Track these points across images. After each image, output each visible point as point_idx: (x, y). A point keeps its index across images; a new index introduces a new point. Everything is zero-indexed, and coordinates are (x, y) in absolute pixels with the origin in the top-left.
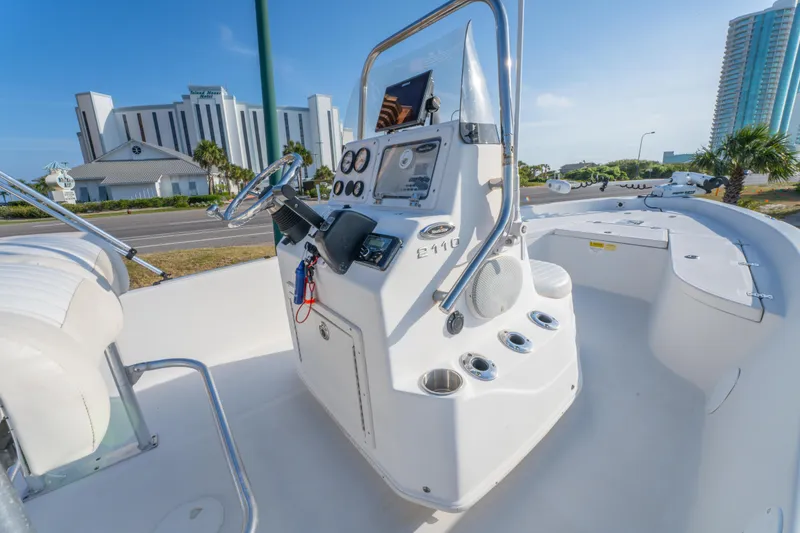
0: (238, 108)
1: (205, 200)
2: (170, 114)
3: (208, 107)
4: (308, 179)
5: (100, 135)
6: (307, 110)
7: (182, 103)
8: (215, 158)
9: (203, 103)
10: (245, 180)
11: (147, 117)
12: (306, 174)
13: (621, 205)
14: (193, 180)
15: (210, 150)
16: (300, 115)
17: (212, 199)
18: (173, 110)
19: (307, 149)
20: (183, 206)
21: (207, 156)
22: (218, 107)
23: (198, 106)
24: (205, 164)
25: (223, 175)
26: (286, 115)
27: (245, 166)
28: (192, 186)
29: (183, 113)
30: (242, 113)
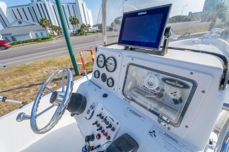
0: (51, 5)
1: (47, 39)
2: (28, 8)
3: (41, 4)
4: (79, 28)
5: (6, 18)
6: (75, 3)
7: (31, 4)
8: (47, 24)
9: (39, 3)
10: (59, 30)
11: (20, 9)
12: (78, 26)
13: (193, 42)
14: (41, 32)
15: (45, 21)
16: (73, 6)
17: (49, 38)
18: (29, 7)
19: (77, 18)
20: (40, 41)
21: (44, 23)
22: (44, 4)
23: (37, 5)
24: (44, 26)
25: (51, 29)
26: (68, 6)
27: (58, 25)
28: (42, 34)
29: (33, 7)
30: (53, 6)
